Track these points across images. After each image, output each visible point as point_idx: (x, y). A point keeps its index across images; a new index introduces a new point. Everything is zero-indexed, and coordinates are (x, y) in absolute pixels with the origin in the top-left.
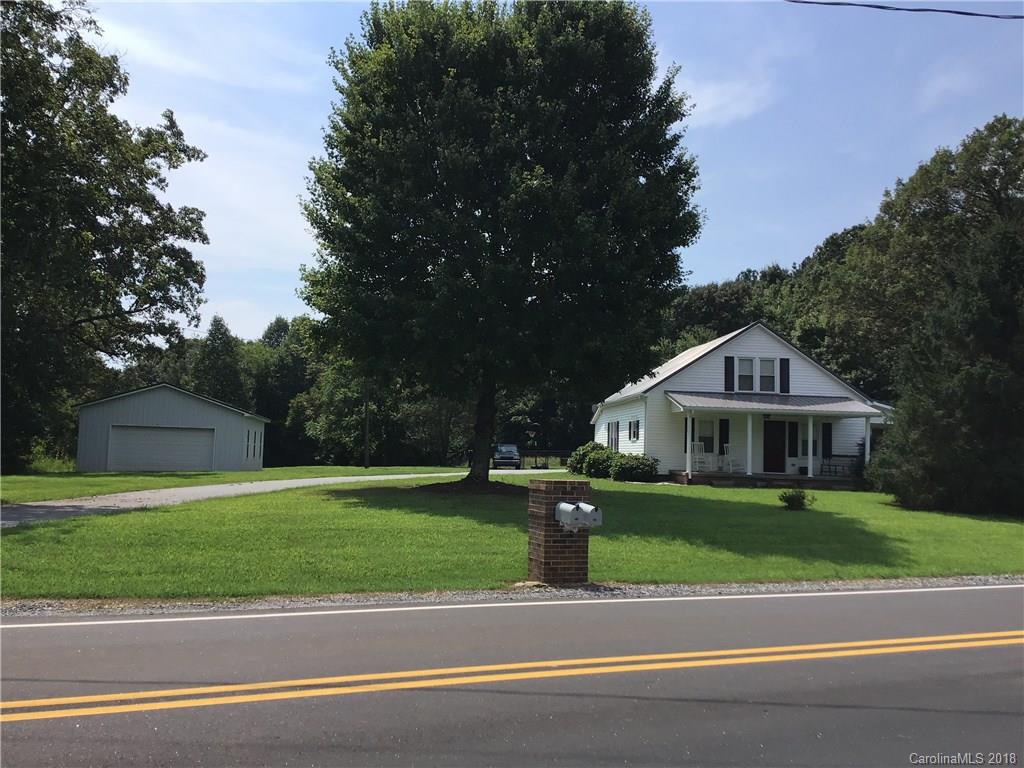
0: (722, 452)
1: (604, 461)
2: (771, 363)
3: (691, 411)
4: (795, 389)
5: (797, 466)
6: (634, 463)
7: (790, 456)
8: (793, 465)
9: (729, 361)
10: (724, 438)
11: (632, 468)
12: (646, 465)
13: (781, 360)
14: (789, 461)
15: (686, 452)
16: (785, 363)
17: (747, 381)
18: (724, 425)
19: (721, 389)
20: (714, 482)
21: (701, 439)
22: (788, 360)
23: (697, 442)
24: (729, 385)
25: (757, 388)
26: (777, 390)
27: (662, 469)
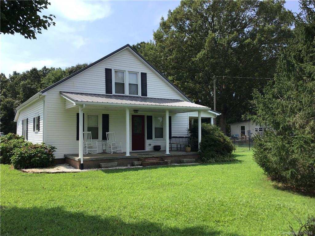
0: (105, 138)
1: (12, 149)
2: (135, 76)
3: (82, 106)
4: (150, 94)
5: (152, 145)
6: (33, 151)
7: (147, 139)
8: (150, 145)
9: (108, 72)
10: (106, 128)
11: (30, 157)
12: (43, 153)
13: (142, 73)
14: (147, 142)
15: (78, 139)
16: (144, 76)
17: (120, 86)
18: (106, 118)
19: (103, 92)
20: (103, 164)
21: (89, 129)
22: (146, 74)
23: (86, 132)
24: (108, 90)
25: (127, 93)
26: (140, 94)
27: (58, 155)
